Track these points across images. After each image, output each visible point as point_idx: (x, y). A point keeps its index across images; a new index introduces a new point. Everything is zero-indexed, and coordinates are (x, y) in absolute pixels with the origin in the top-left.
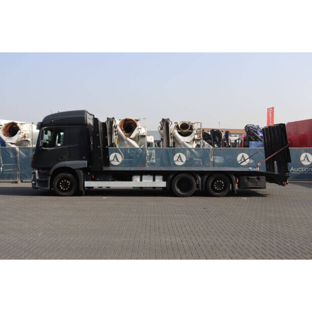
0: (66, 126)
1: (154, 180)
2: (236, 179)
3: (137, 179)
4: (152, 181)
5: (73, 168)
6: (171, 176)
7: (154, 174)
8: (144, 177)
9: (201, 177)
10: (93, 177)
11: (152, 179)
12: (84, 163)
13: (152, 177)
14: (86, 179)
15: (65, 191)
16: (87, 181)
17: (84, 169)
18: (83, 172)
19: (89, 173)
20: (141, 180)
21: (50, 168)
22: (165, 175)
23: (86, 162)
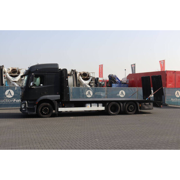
0: (46, 73)
1: (98, 106)
2: (139, 105)
3: (88, 105)
4: (97, 107)
5: (52, 100)
6: (108, 104)
7: (98, 102)
8: (92, 104)
9: (123, 104)
10: (63, 105)
11: (97, 105)
12: (58, 97)
13: (97, 104)
14: (59, 107)
15: (46, 114)
16: (60, 107)
17: (58, 101)
18: (57, 102)
19: (60, 103)
20: (91, 106)
21: (36, 100)
22: (104, 103)
23: (60, 96)
